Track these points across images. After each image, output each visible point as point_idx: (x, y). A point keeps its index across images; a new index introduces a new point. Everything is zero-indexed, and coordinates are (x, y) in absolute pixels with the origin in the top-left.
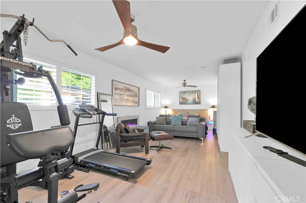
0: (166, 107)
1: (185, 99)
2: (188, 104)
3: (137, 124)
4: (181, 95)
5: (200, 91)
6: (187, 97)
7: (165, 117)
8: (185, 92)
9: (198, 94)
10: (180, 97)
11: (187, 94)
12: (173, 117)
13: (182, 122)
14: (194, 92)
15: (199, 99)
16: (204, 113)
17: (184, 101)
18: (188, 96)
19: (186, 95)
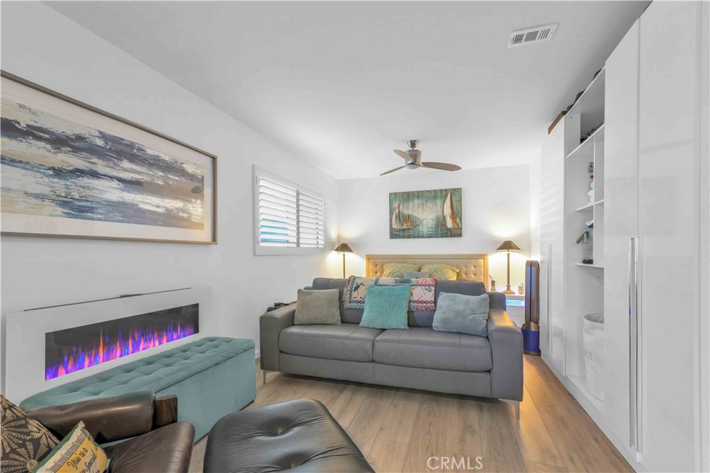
0: (344, 247)
1: (408, 219)
2: (419, 237)
3: (196, 331)
4: (395, 205)
5: (459, 190)
6: (415, 214)
7: (336, 291)
8: (408, 196)
9: (454, 204)
10: (391, 214)
11: (416, 202)
12: (370, 290)
13: (410, 312)
14: (439, 194)
15: (458, 220)
16: (474, 267)
17: (405, 227)
18: (421, 210)
19: (413, 205)
